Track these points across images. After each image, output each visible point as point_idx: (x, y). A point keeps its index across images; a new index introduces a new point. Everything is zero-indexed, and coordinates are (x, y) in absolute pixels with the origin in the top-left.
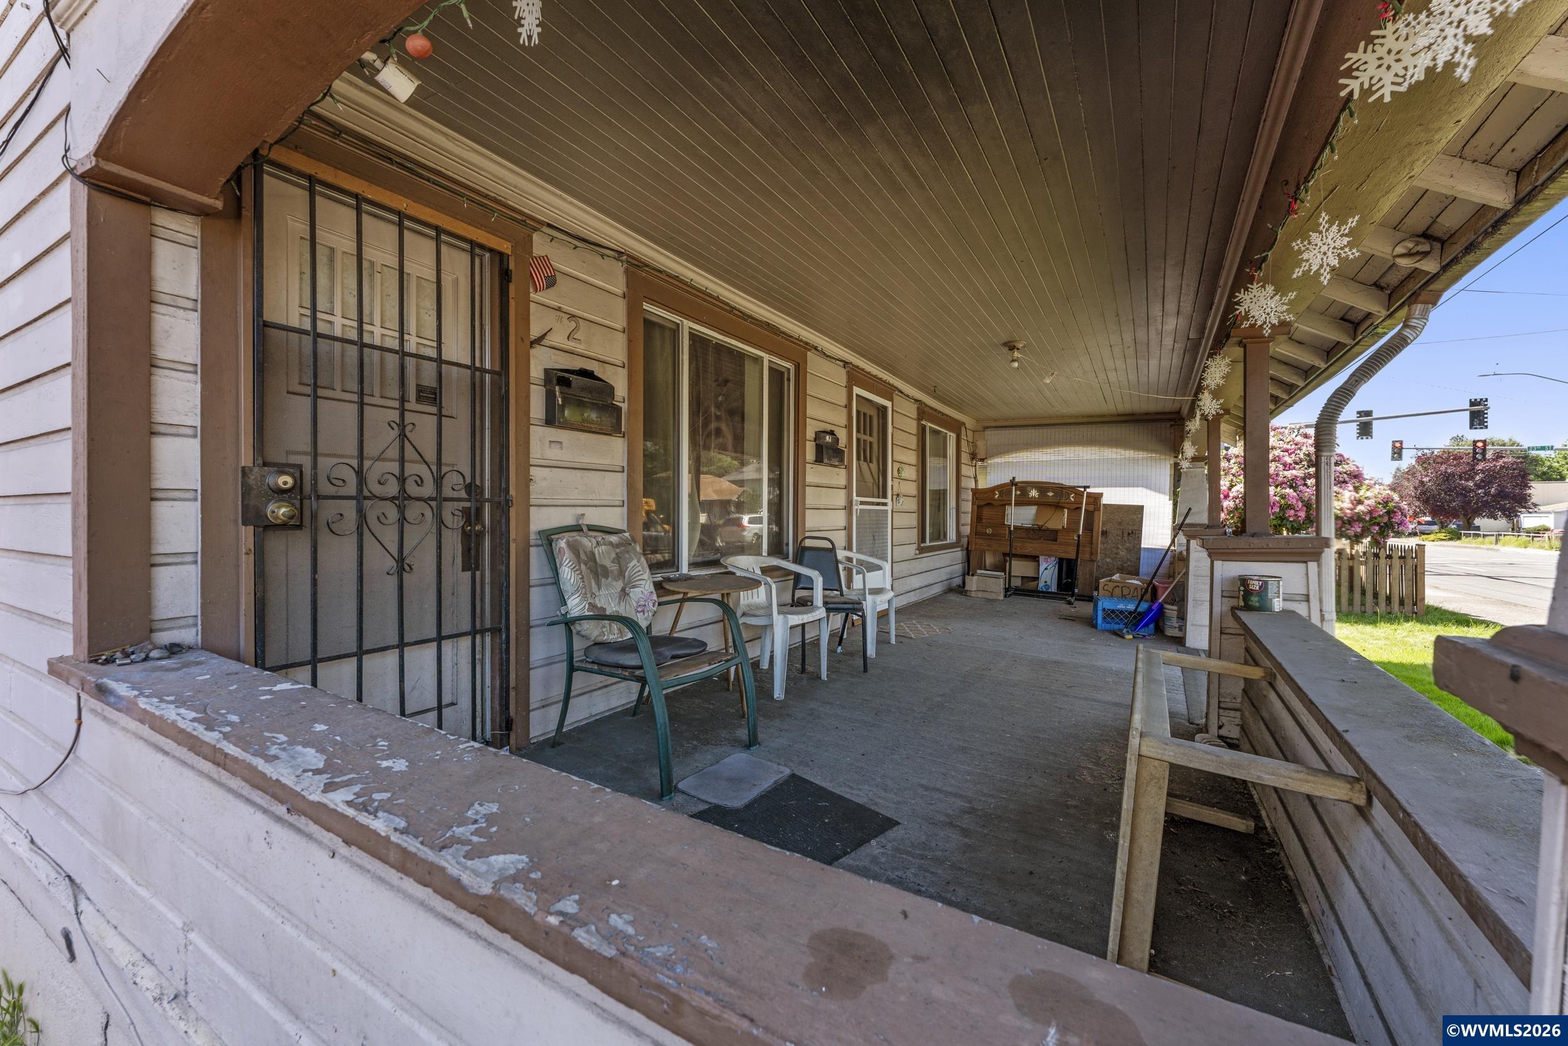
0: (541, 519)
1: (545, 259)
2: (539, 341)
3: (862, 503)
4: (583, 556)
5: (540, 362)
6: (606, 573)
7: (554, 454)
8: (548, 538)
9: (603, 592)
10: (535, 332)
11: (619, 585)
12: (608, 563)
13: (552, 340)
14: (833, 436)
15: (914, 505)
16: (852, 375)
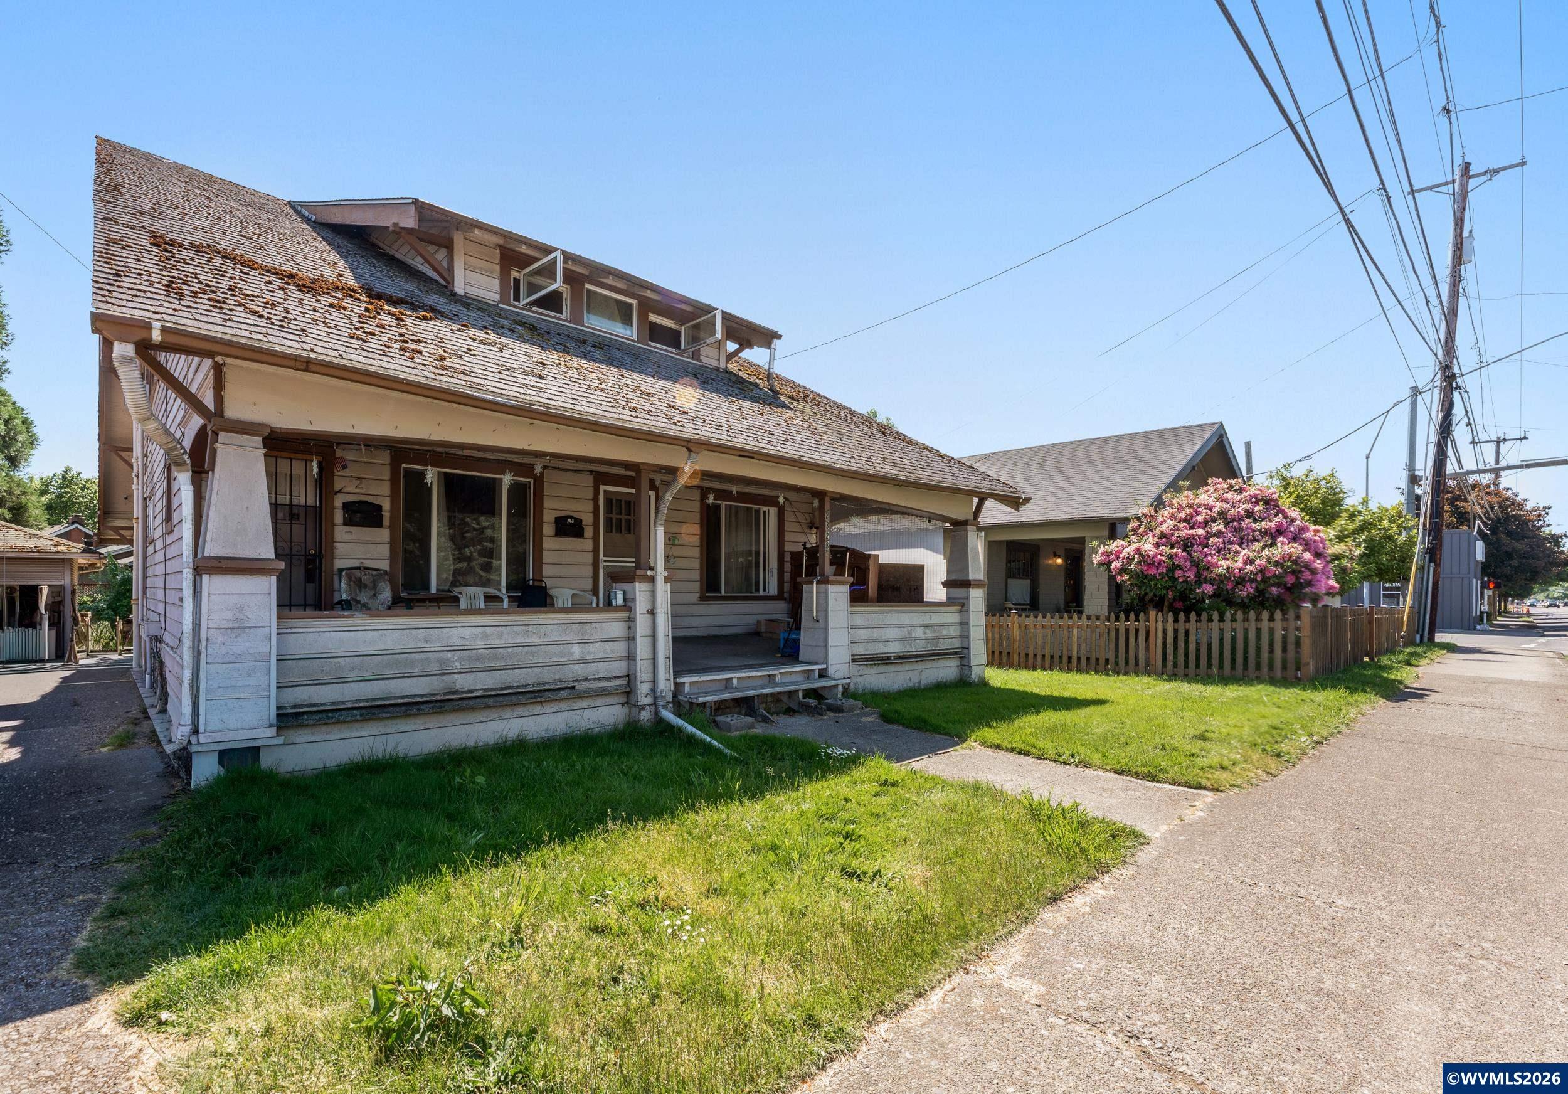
0: (339, 564)
1: (341, 458)
2: (339, 491)
3: (605, 561)
4: (353, 579)
5: (338, 502)
6: (365, 586)
7: (348, 537)
8: (341, 570)
9: (362, 594)
10: (337, 487)
11: (372, 592)
12: (367, 582)
13: (346, 490)
14: (576, 519)
15: (696, 564)
16: (600, 478)
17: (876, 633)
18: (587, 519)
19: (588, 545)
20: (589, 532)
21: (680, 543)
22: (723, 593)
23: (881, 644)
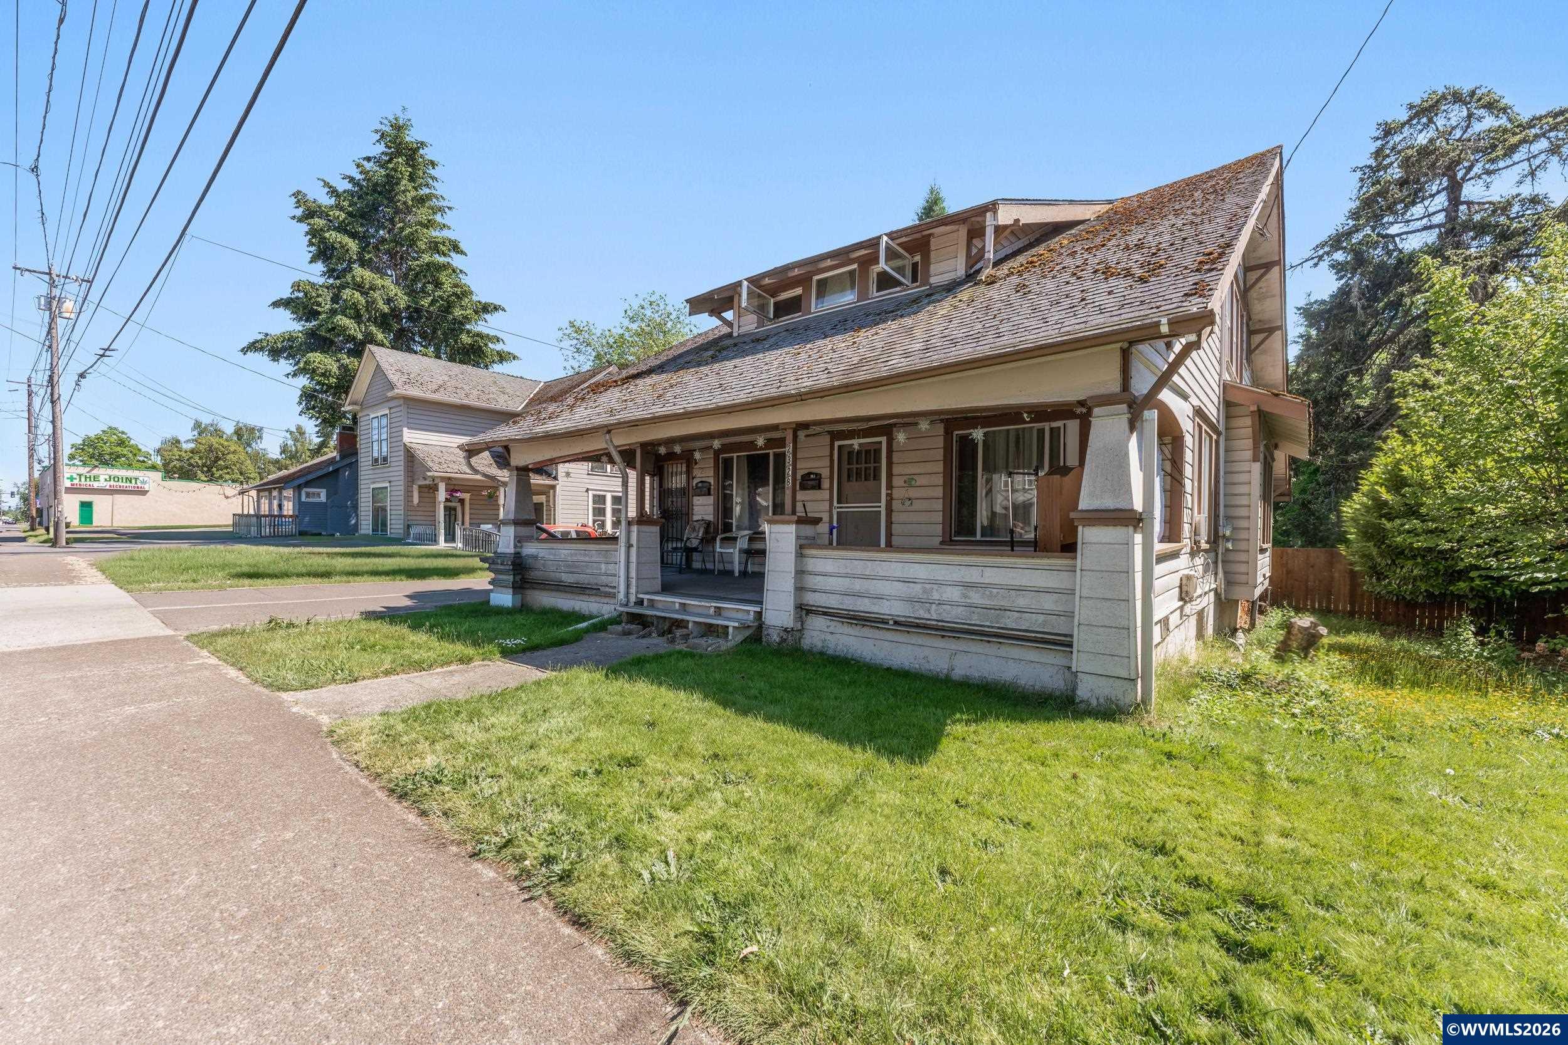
3: (839, 507)
5: (694, 483)
7: (698, 503)
14: (816, 474)
15: (939, 505)
16: (835, 436)
17: (858, 585)
18: (825, 473)
19: (825, 494)
20: (826, 484)
21: (918, 484)
22: (978, 537)
23: (866, 600)
